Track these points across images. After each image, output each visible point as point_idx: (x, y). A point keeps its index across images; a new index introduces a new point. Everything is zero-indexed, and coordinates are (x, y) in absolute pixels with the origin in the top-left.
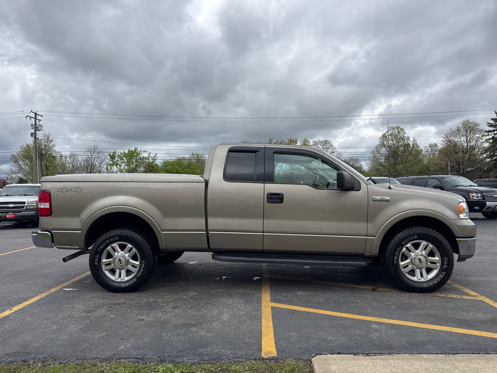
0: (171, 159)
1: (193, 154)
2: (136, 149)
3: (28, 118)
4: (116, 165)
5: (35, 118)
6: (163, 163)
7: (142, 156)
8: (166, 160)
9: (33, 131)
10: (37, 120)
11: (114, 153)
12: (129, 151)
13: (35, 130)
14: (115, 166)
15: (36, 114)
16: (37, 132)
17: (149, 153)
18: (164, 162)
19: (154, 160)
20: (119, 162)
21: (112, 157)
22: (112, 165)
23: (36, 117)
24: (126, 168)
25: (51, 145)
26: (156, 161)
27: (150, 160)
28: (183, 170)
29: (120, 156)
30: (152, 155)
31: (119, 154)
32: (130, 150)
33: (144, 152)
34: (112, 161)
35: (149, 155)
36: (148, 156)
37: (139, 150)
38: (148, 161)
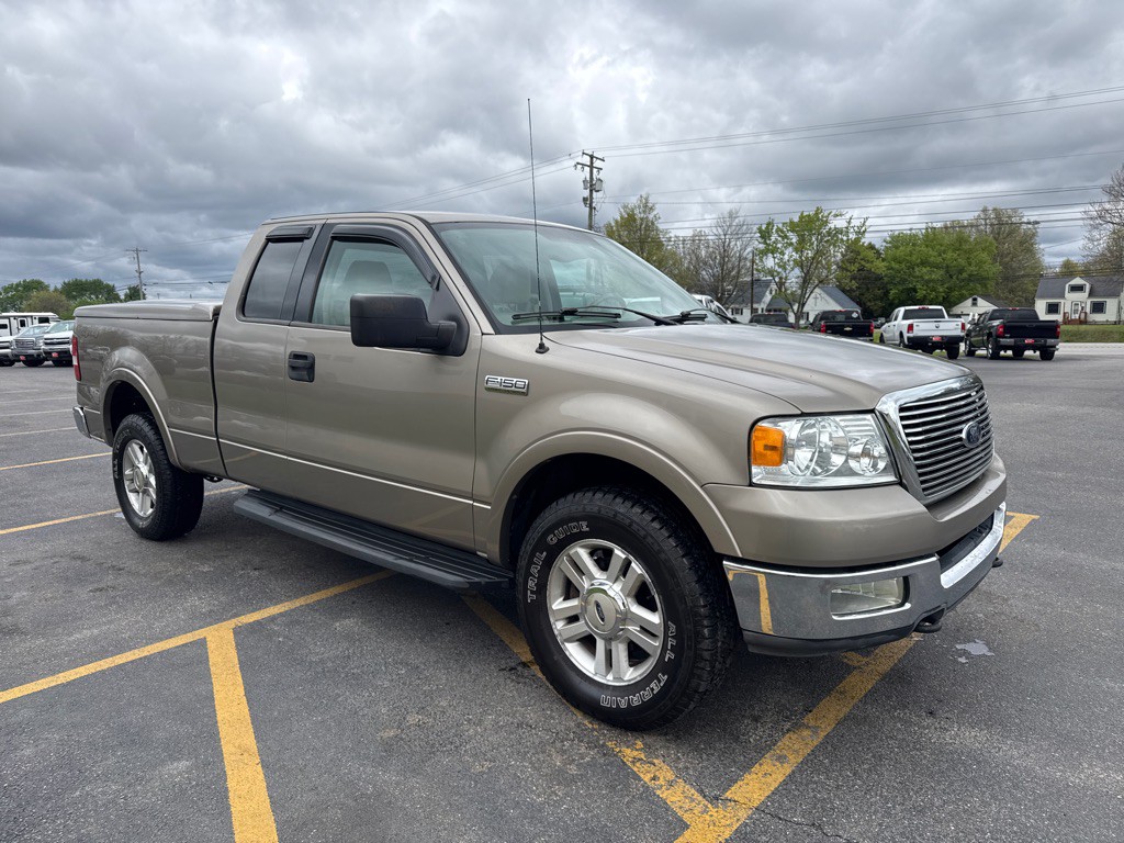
0: (911, 229)
1: (985, 210)
2: (818, 211)
3: (579, 167)
4: (773, 253)
5: (591, 167)
6: (888, 239)
7: (833, 227)
8: (896, 233)
9: (586, 193)
10: (595, 170)
11: (769, 224)
12: (801, 217)
13: (591, 191)
14: (770, 255)
15: (592, 157)
16: (594, 193)
17: (848, 216)
18: (892, 237)
19: (861, 233)
20: (779, 245)
21: (765, 234)
22: (764, 253)
23: (592, 163)
24: (796, 256)
25: (651, 216)
26: (867, 235)
27: (851, 236)
28: (940, 255)
29: (782, 231)
30: (855, 223)
31: (780, 226)
32: (805, 214)
33: (836, 216)
34: (765, 243)
35: (849, 223)
36: (846, 225)
37: (826, 214)
38: (845, 238)
